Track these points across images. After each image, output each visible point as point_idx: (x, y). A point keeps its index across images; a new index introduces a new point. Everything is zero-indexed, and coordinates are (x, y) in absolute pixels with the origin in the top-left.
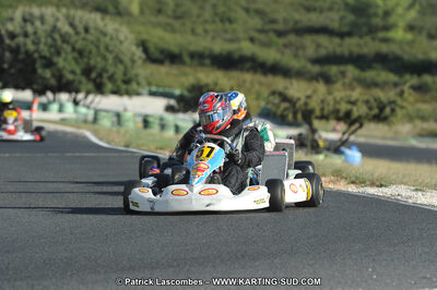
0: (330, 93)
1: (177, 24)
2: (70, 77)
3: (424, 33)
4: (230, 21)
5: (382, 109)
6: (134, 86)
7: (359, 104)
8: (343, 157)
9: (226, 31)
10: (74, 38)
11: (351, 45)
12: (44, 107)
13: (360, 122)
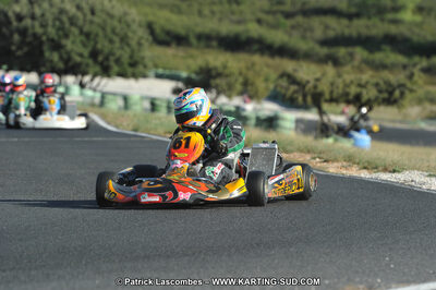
0: (339, 76)
1: (184, 6)
2: (78, 59)
3: (433, 15)
4: (238, 2)
5: (391, 93)
6: (140, 68)
7: (370, 87)
8: (352, 141)
10: (80, 22)
11: (360, 27)
13: (370, 105)
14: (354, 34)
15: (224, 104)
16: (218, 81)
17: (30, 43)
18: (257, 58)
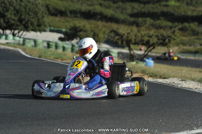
0: (139, 32)
3: (185, 2)
5: (164, 40)
6: (42, 27)
7: (153, 37)
8: (145, 63)
9: (88, 1)
10: (15, 5)
13: (153, 46)
14: (147, 11)
16: (81, 33)
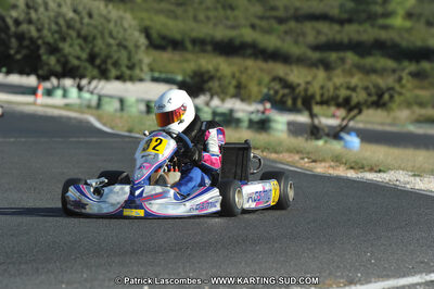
0: (329, 79)
1: (179, 11)
2: (75, 62)
3: (423, 20)
4: (232, 8)
5: (380, 96)
6: (137, 71)
7: (358, 90)
8: (342, 143)
9: (227, 18)
10: (78, 25)
11: (351, 32)
12: (49, 93)
13: (359, 108)
14: (346, 40)
15: (217, 107)
16: (210, 84)
17: (27, 47)
18: (250, 63)
